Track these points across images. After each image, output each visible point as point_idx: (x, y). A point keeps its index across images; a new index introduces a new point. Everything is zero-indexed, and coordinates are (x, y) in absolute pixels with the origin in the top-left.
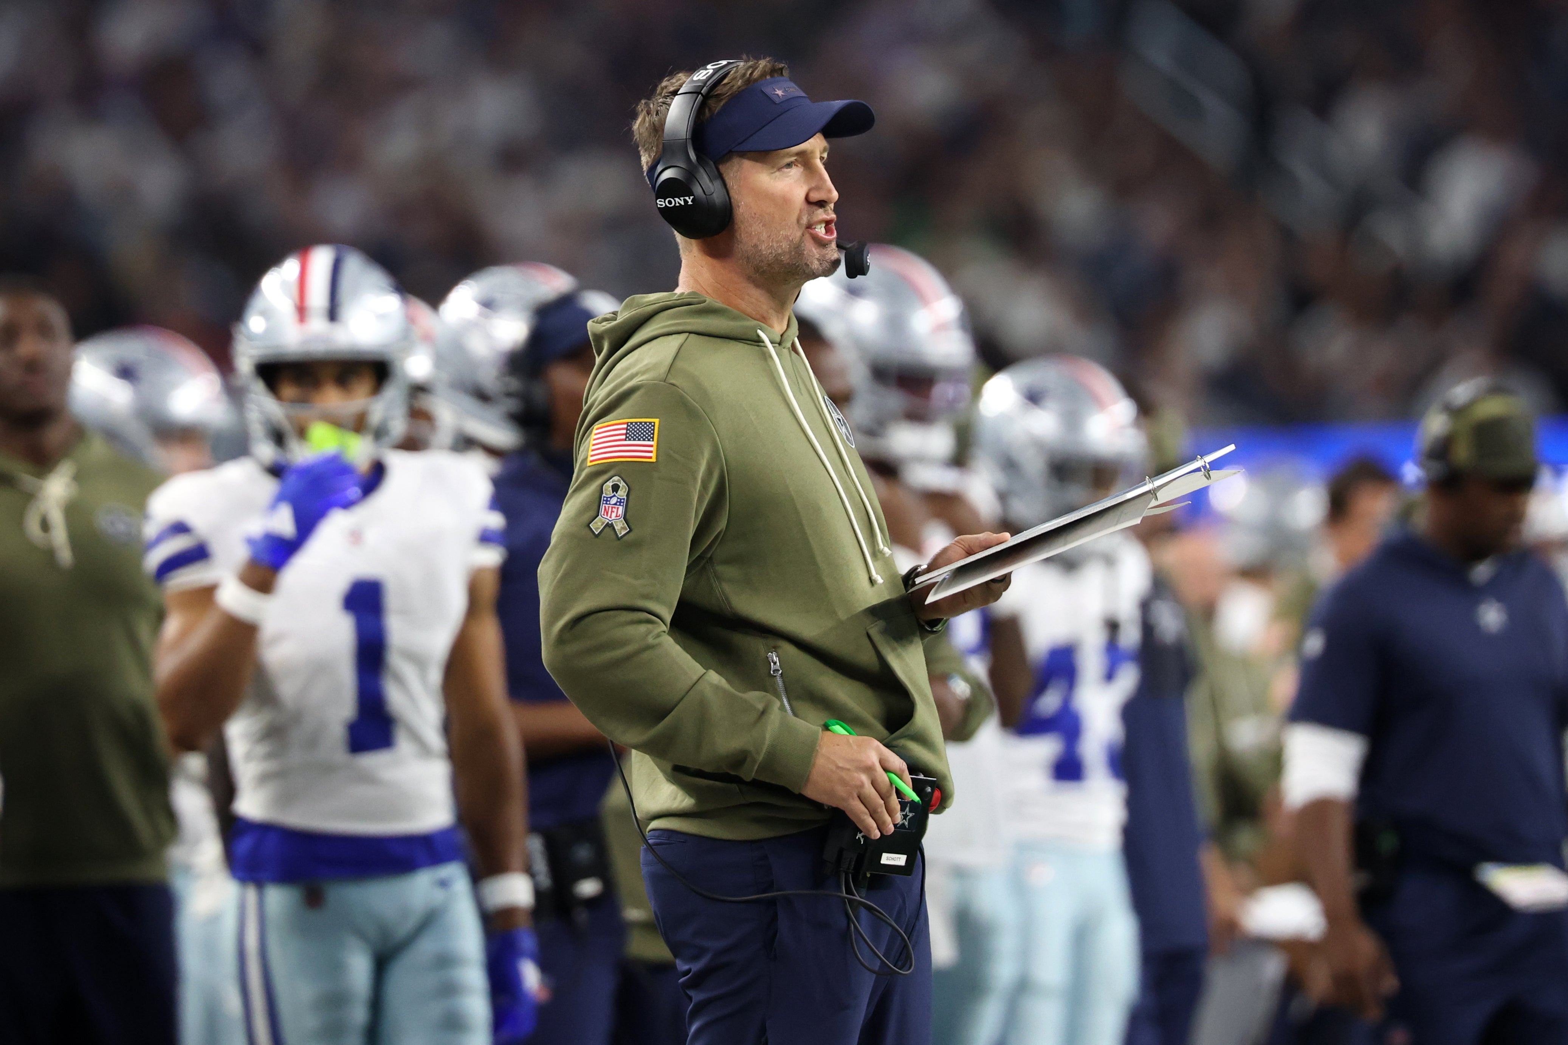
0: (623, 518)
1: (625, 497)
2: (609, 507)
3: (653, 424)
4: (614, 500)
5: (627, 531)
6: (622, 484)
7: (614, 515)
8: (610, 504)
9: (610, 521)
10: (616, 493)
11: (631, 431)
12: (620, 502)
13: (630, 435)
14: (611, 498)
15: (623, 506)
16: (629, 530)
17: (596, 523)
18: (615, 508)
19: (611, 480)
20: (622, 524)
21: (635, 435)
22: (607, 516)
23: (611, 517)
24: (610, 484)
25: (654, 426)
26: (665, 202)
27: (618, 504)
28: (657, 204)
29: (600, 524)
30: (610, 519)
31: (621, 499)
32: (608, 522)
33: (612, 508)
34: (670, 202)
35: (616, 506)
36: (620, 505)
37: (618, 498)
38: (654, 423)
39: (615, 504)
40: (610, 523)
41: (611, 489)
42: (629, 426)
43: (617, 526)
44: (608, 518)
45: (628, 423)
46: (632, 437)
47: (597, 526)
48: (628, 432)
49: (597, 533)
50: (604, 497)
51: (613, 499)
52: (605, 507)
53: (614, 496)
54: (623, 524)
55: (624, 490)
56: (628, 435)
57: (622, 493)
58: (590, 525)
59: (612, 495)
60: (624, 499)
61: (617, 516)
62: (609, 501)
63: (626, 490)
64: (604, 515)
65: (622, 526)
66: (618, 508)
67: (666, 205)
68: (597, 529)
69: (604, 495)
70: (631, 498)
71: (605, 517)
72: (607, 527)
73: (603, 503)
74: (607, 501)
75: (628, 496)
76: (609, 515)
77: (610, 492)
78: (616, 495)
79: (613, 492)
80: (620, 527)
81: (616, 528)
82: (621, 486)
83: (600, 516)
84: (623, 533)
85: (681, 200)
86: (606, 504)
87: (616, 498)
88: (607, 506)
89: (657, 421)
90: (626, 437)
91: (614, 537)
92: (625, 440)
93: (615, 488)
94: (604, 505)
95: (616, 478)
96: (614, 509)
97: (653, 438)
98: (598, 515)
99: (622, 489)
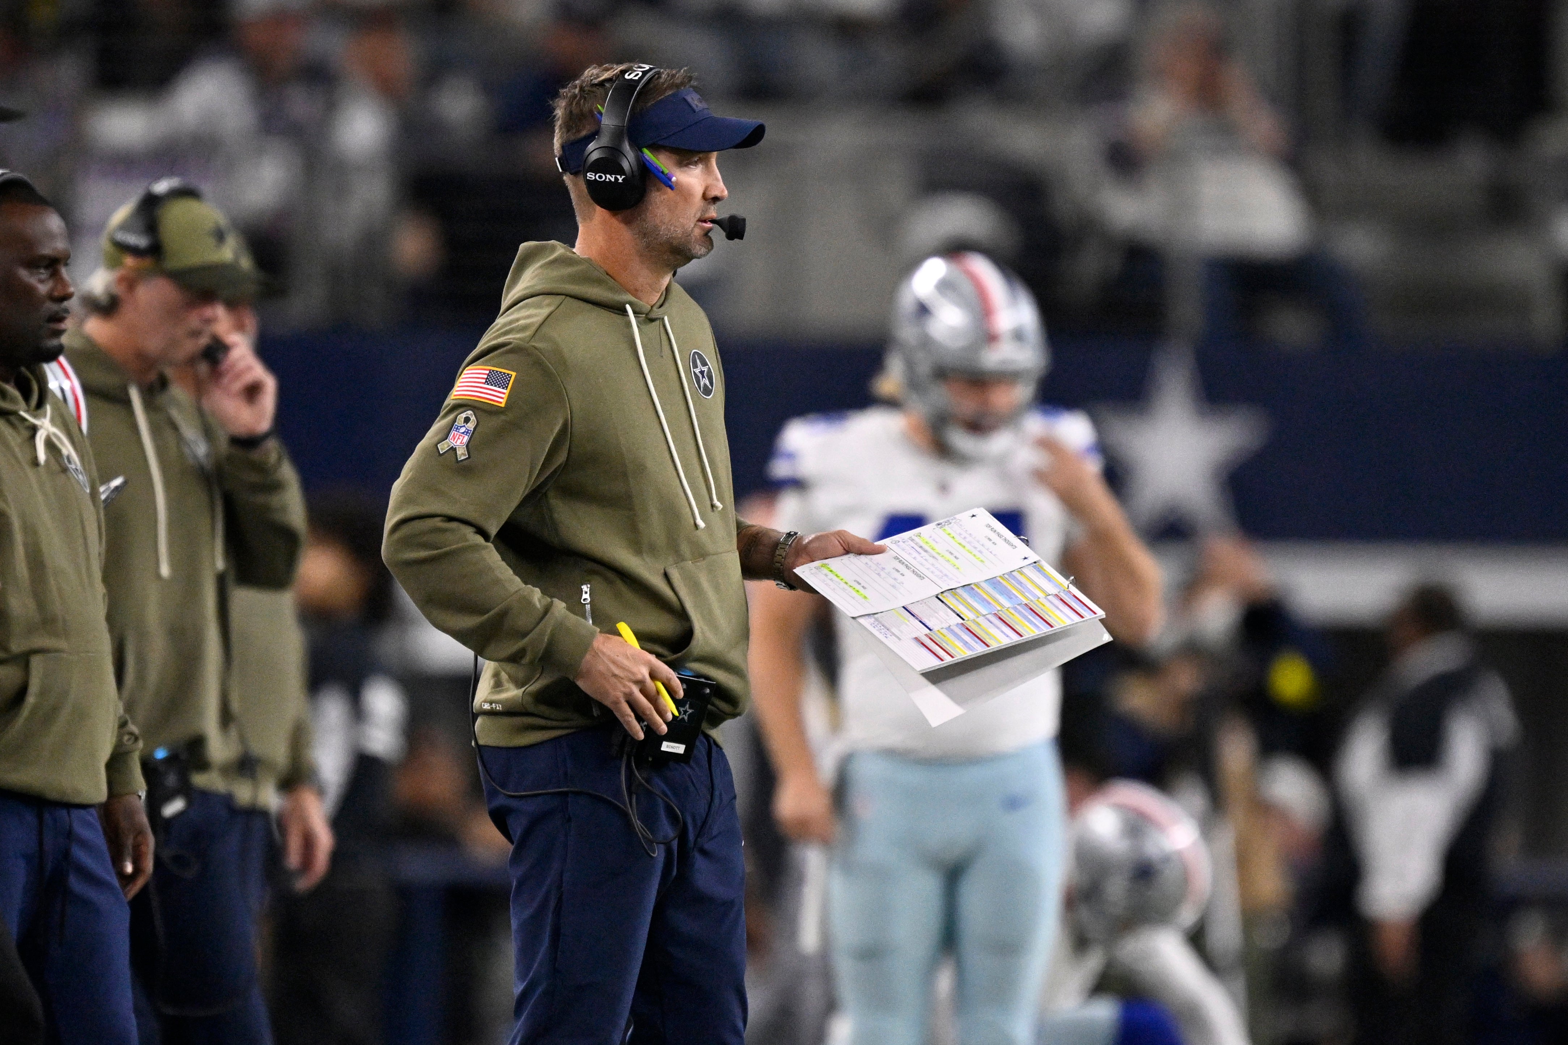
0: (466, 446)
1: (472, 430)
2: (457, 434)
3: (510, 376)
4: (463, 430)
5: (466, 457)
6: (473, 418)
7: (459, 441)
8: (459, 432)
9: (455, 446)
10: (466, 424)
11: (491, 378)
12: (467, 432)
13: (489, 381)
14: (461, 427)
15: (469, 436)
16: (467, 456)
17: (443, 444)
18: (462, 436)
19: (465, 413)
20: (463, 451)
21: (493, 381)
22: (454, 441)
23: (456, 442)
24: (464, 415)
25: (510, 377)
26: (595, 176)
27: (465, 433)
28: (587, 176)
29: (446, 446)
30: (455, 444)
31: (468, 430)
32: (453, 447)
33: (460, 435)
34: (600, 177)
35: (463, 435)
36: (466, 435)
37: (466, 429)
38: (512, 375)
39: (463, 433)
40: (454, 447)
41: (463, 420)
42: (491, 373)
43: (459, 451)
44: (454, 443)
45: (490, 370)
46: (490, 383)
47: (443, 447)
48: (489, 377)
49: (441, 453)
50: (456, 425)
51: (462, 428)
52: (454, 433)
53: (464, 426)
54: (465, 451)
55: (473, 423)
56: (487, 380)
57: (471, 426)
58: (438, 445)
59: (463, 425)
60: (471, 430)
61: (461, 443)
62: (459, 430)
63: (475, 423)
64: (451, 439)
65: (464, 453)
66: (464, 437)
67: (595, 178)
68: (442, 449)
69: (456, 423)
70: (476, 432)
71: (452, 441)
72: (451, 450)
73: (453, 430)
74: (457, 429)
75: (475, 429)
76: (455, 441)
77: (461, 422)
78: (466, 426)
79: (464, 423)
80: (462, 453)
81: (458, 452)
82: (472, 419)
83: (448, 440)
84: (463, 458)
85: (612, 177)
86: (456, 431)
87: (465, 429)
88: (456, 433)
89: (514, 374)
90: (486, 381)
91: (454, 459)
92: (484, 383)
93: (467, 420)
94: (454, 432)
95: (470, 412)
96: (460, 437)
97: (507, 387)
98: (447, 439)
99: (472, 422)
